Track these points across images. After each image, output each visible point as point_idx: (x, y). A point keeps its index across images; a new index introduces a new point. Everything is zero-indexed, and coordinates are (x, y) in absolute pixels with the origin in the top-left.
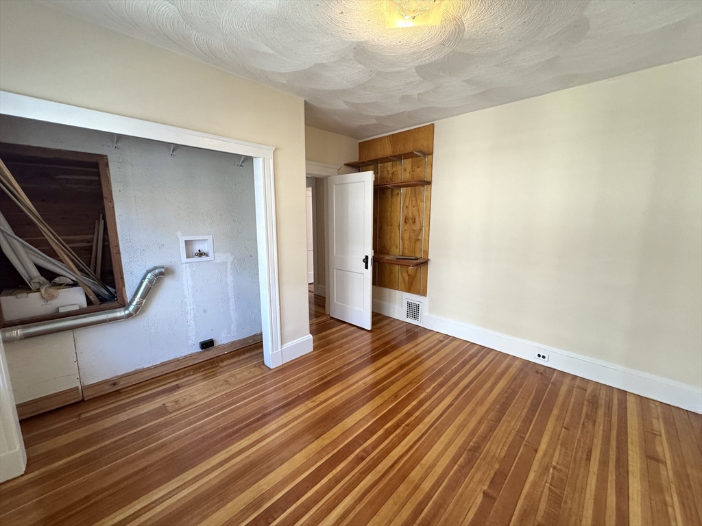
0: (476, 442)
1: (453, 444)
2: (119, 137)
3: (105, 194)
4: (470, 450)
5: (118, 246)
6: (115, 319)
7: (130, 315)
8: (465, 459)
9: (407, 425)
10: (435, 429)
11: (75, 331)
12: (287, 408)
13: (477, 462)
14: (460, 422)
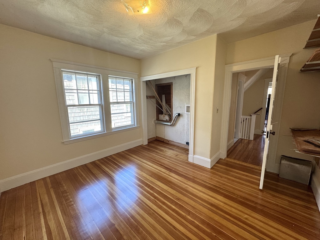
0: (142, 232)
1: (142, 219)
2: (174, 77)
3: (171, 93)
4: (137, 226)
5: (172, 106)
6: (168, 125)
7: (171, 125)
8: (132, 222)
9: (156, 201)
10: (153, 213)
11: (165, 125)
12: (165, 168)
13: (129, 228)
14: (158, 228)
